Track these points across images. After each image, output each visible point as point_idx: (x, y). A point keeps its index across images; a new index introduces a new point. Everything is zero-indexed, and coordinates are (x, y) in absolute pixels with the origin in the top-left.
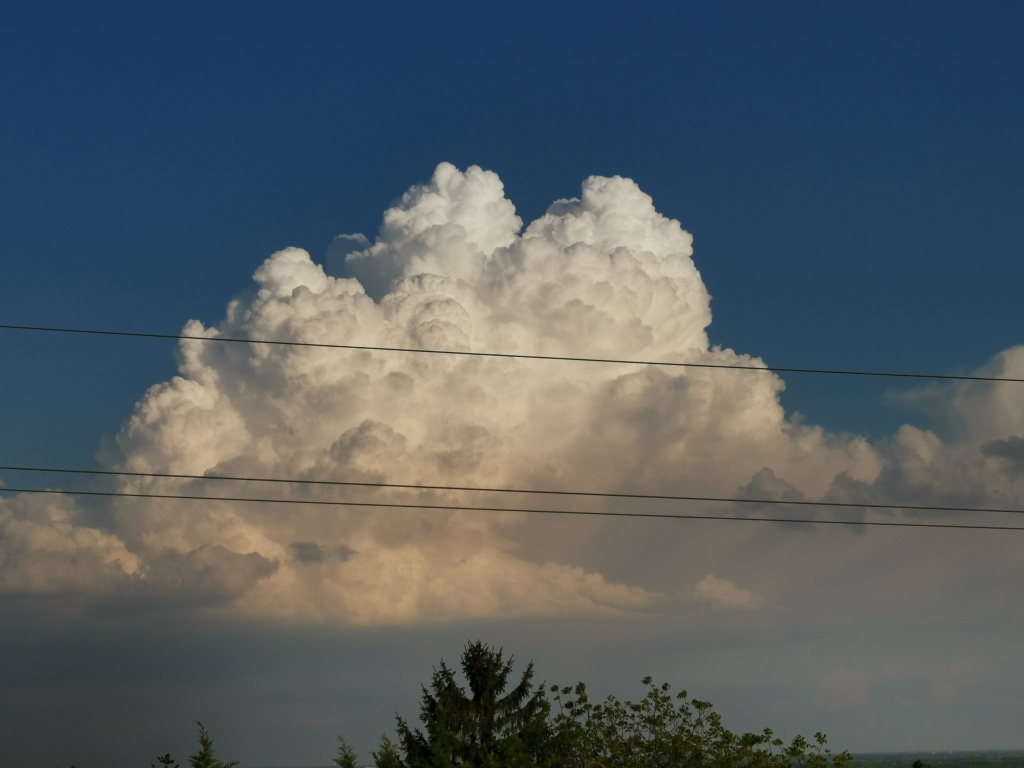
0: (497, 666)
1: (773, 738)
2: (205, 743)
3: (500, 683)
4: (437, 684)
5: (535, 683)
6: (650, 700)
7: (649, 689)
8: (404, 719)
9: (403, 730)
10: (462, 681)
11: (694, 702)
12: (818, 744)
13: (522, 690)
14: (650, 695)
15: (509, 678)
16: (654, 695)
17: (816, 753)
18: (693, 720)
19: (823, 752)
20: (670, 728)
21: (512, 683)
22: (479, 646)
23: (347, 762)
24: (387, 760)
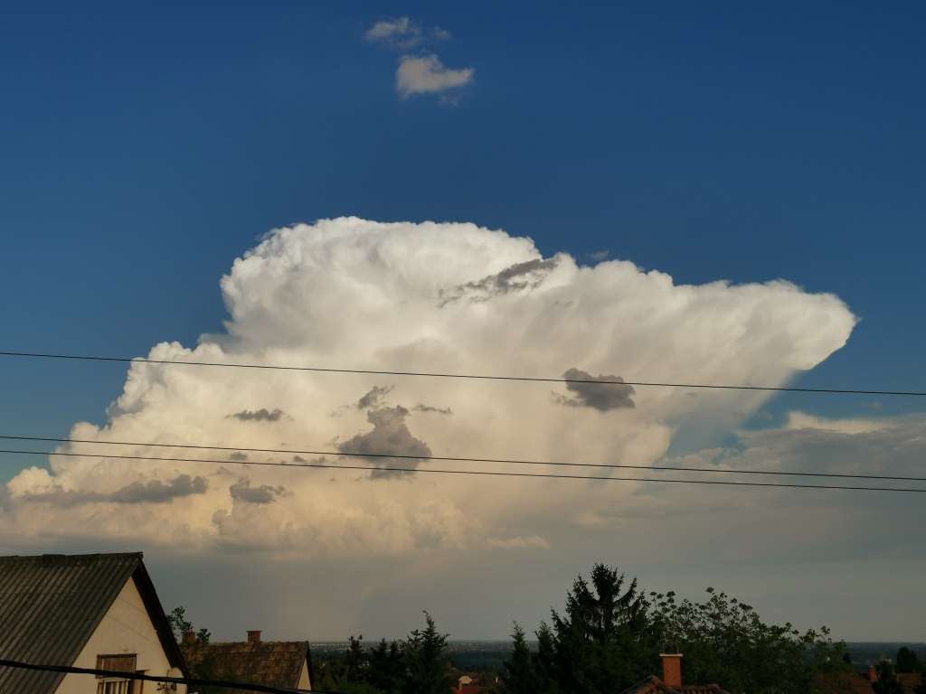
0: (614, 579)
1: (792, 629)
2: (430, 623)
3: (616, 590)
4: (577, 590)
5: (638, 591)
6: (712, 603)
7: (710, 596)
8: (556, 611)
9: (556, 618)
10: (592, 588)
11: (741, 605)
12: (823, 634)
13: (630, 594)
14: (712, 600)
15: (621, 587)
16: (714, 599)
17: (822, 640)
18: (740, 617)
19: (826, 640)
20: (725, 621)
21: (624, 590)
22: (602, 567)
23: (519, 637)
24: (544, 636)
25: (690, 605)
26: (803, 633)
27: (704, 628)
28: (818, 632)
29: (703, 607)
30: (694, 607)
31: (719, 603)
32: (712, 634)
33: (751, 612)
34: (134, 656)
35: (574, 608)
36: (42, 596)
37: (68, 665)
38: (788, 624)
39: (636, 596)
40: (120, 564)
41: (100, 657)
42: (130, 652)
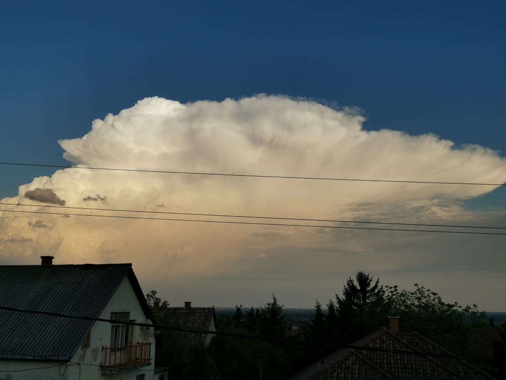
0: (368, 279)
1: (458, 305)
2: (275, 299)
3: (369, 285)
4: (348, 284)
5: (380, 285)
7: (416, 288)
8: (338, 295)
9: (338, 298)
10: (356, 283)
11: (432, 293)
12: (474, 308)
13: (376, 286)
14: (417, 290)
15: (371, 283)
16: (419, 290)
17: (474, 311)
18: (432, 299)
19: (476, 311)
20: (424, 300)
21: (372, 284)
22: (362, 273)
23: (318, 307)
24: (331, 307)
25: (406, 292)
26: (464, 307)
27: (413, 304)
28: (472, 307)
29: (412, 294)
30: (408, 293)
31: (421, 291)
32: (417, 307)
33: (437, 296)
34: (129, 313)
35: (346, 293)
36: (84, 284)
37: (96, 317)
38: (456, 303)
39: (379, 288)
40: (121, 269)
41: (112, 314)
42: (127, 311)
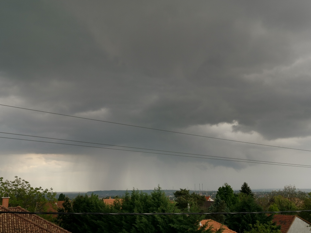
6: (16, 181)
11: (25, 182)
18: (24, 185)
19: (51, 192)
20: (19, 187)
25: (8, 181)
26: (44, 190)
27: (11, 189)
28: (49, 189)
29: (12, 182)
30: (9, 182)
31: (18, 181)
32: (13, 191)
33: (28, 184)
38: (40, 187)
